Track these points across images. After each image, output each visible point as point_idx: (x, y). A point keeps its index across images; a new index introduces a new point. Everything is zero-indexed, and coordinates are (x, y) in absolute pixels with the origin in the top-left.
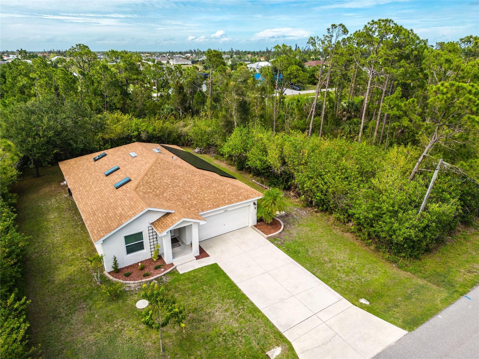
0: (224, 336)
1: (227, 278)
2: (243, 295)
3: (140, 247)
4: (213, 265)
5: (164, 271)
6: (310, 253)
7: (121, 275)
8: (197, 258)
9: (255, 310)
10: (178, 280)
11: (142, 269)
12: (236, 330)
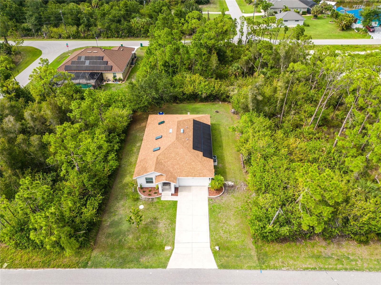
0: (157, 233)
1: (176, 210)
2: (175, 221)
3: (151, 182)
4: (175, 201)
5: (157, 196)
6: (220, 214)
7: (142, 191)
8: (172, 195)
9: (174, 229)
10: (158, 203)
11: (150, 191)
12: (162, 233)
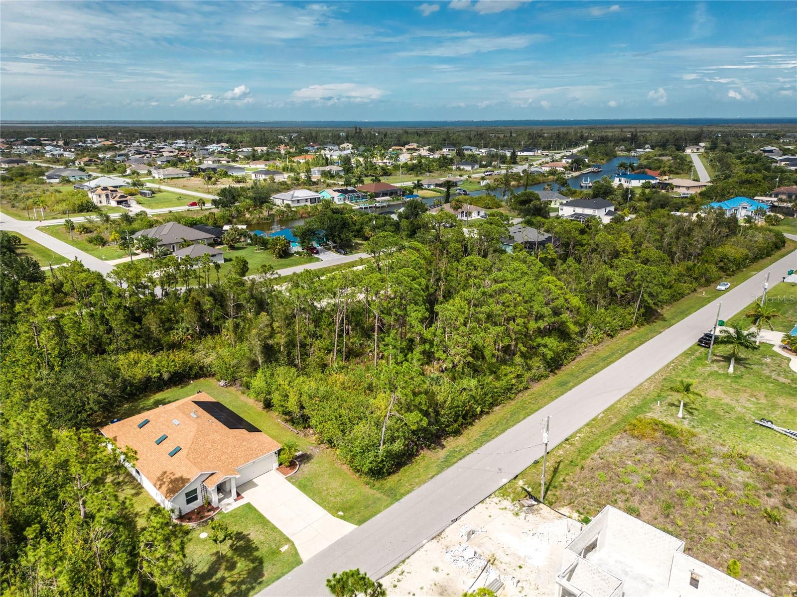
1: (257, 511)
2: (268, 520)
3: (196, 498)
4: (247, 504)
5: (214, 513)
6: (314, 486)
7: (184, 519)
8: (235, 500)
10: (225, 517)
11: (198, 513)
12: (263, 541)
